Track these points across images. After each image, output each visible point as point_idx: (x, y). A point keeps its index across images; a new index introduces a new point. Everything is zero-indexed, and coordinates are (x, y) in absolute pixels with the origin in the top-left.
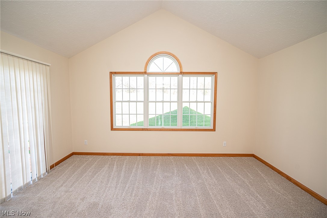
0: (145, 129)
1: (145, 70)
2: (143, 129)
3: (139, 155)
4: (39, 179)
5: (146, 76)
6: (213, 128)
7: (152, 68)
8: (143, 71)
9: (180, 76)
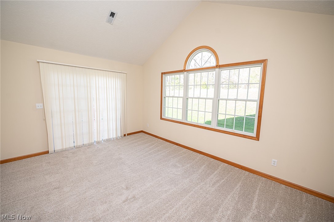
0: (182, 122)
1: (184, 68)
2: (181, 122)
3: (177, 144)
4: (117, 139)
5: (185, 73)
6: (255, 136)
7: (192, 65)
8: (183, 69)
9: (217, 70)
